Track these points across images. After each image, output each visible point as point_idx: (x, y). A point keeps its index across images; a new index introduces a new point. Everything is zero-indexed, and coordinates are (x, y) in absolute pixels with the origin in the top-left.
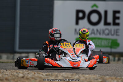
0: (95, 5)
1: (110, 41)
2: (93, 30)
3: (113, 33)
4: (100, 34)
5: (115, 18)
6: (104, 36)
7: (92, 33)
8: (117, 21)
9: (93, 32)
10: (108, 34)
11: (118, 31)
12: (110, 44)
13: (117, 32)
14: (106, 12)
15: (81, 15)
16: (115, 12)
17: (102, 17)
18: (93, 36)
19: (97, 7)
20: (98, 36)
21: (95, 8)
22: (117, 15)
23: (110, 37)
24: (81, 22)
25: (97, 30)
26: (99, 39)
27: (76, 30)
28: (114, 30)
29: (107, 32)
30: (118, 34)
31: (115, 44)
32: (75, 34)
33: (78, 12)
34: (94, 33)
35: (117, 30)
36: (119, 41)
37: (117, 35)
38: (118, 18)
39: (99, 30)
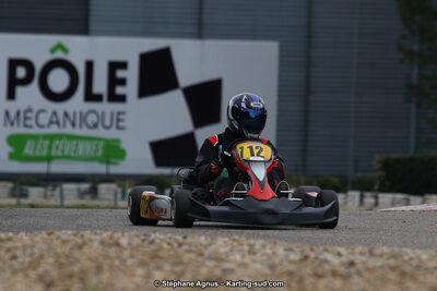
0: (60, 47)
1: (102, 144)
2: (55, 113)
3: (107, 123)
4: (73, 124)
5: (114, 81)
6: (84, 132)
7: (51, 122)
8: (120, 90)
9: (54, 119)
10: (95, 126)
11: (121, 117)
12: (100, 153)
13: (118, 120)
14: (89, 66)
15: (21, 72)
16: (115, 66)
17: (80, 79)
18: (54, 129)
19: (65, 51)
20: (69, 130)
21: (59, 55)
22: (120, 74)
23: (100, 133)
24: (20, 91)
25: (66, 114)
26: (71, 137)
27: (7, 114)
28: (112, 115)
29: (92, 119)
30: (121, 124)
31: (113, 151)
32: (5, 124)
33: (13, 64)
34: (58, 123)
35: (119, 113)
36: (124, 145)
37: (118, 128)
38: (123, 82)
39: (71, 115)
